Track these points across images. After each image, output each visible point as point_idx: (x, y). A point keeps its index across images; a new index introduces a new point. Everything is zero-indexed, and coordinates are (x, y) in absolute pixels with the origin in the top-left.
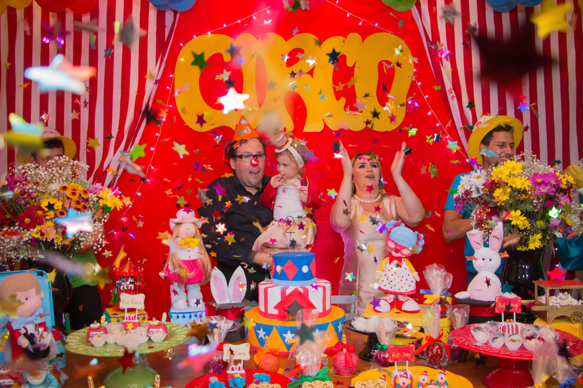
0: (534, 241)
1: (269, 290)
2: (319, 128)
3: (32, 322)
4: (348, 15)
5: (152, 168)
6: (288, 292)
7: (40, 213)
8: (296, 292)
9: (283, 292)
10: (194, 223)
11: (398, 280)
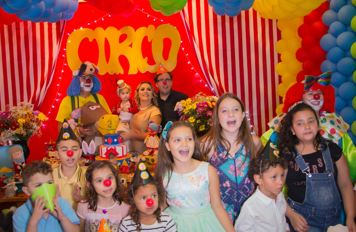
0: (202, 128)
1: (102, 148)
2: (135, 72)
3: (21, 162)
4: (148, 16)
5: (59, 94)
6: (109, 149)
7: (17, 124)
8: (111, 149)
9: (107, 149)
10: (75, 124)
11: (152, 143)
